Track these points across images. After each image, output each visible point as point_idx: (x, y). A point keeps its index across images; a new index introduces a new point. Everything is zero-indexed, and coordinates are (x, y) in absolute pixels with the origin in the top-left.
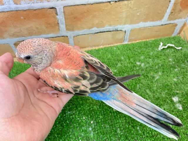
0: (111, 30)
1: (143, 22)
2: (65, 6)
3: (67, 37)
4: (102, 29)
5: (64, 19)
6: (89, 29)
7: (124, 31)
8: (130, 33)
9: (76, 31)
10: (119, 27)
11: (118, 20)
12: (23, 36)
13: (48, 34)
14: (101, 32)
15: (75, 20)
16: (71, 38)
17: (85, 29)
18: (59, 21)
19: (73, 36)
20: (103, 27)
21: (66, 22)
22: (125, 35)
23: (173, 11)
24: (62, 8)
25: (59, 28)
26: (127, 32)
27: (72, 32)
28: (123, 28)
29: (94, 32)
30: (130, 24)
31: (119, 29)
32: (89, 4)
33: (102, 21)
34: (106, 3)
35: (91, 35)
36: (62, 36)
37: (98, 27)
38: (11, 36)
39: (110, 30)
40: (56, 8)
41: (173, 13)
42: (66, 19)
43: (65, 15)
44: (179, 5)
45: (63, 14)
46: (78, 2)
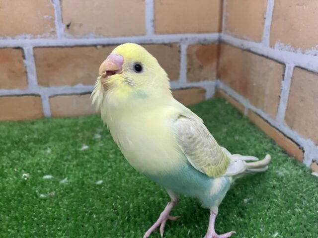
2: (35, 47)
3: (39, 96)
5: (34, 65)
6: (73, 85)
13: (10, 88)
15: (50, 69)
16: (45, 99)
17: (66, 86)
18: (28, 68)
19: (49, 95)
21: (37, 71)
23: (189, 67)
24: (32, 50)
25: (27, 80)
32: (68, 47)
33: (89, 74)
34: (91, 48)
35: (76, 96)
40: (24, 48)
41: (192, 70)
42: (37, 66)
43: (36, 60)
44: (195, 57)
45: (33, 58)
46: (52, 42)
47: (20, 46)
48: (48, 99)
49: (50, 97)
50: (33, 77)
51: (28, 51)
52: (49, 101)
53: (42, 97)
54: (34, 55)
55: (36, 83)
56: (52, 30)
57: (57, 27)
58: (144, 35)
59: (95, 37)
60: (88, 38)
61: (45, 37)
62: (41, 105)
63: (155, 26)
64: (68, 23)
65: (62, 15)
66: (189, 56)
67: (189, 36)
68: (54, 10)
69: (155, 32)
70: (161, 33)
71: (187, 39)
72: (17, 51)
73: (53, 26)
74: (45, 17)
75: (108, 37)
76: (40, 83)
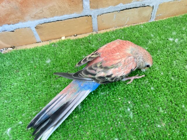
0: (138, 6)
4: (128, 6)
7: (152, 6)
8: (158, 9)
9: (101, 9)
10: (147, 2)
12: (44, 18)
14: (127, 9)
20: (129, 3)
22: (152, 11)
26: (154, 8)
27: (96, 10)
28: (151, 3)
29: (119, 9)
31: (146, 5)
36: (86, 16)
37: (124, 4)
38: (32, 18)
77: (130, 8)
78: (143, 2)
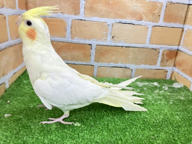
0: (123, 67)
1: (143, 64)
2: (97, 45)
3: (94, 66)
4: (116, 65)
5: (95, 53)
6: (109, 63)
7: (131, 69)
8: (135, 72)
9: (100, 63)
10: (128, 65)
11: (127, 60)
13: (83, 61)
14: (115, 67)
15: (101, 55)
16: (96, 68)
17: (106, 63)
18: (92, 53)
19: (98, 66)
20: (118, 63)
21: (95, 55)
22: (132, 72)
23: (162, 60)
24: (95, 46)
25: (90, 59)
26: (133, 71)
27: (97, 63)
28: (130, 67)
29: (111, 66)
30: (135, 64)
31: (127, 67)
32: (111, 46)
33: (117, 59)
34: (121, 47)
35: (109, 67)
36: (91, 65)
37: (114, 63)
39: (121, 67)
40: (92, 45)
41: (163, 61)
42: (96, 53)
43: (96, 50)
44: (165, 56)
45: (95, 49)
46: (105, 43)
47: (91, 44)
48: (97, 68)
49: (98, 67)
50: (93, 58)
51: (94, 46)
52: (97, 69)
53: (95, 67)
54: (96, 48)
55: (93, 60)
56: (106, 38)
57: (108, 37)
58: (144, 44)
59: (123, 43)
60: (120, 43)
61: (102, 41)
62: (93, 70)
63: (150, 41)
64: (113, 36)
65: (111, 32)
66: (163, 55)
67: (165, 46)
68: (109, 30)
69: (150, 43)
70: (152, 44)
71: (163, 47)
72: (89, 45)
73: (107, 36)
74: (104, 32)
75: (129, 43)
76: (95, 61)
77: (118, 67)
78: (126, 65)
